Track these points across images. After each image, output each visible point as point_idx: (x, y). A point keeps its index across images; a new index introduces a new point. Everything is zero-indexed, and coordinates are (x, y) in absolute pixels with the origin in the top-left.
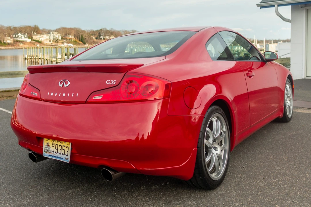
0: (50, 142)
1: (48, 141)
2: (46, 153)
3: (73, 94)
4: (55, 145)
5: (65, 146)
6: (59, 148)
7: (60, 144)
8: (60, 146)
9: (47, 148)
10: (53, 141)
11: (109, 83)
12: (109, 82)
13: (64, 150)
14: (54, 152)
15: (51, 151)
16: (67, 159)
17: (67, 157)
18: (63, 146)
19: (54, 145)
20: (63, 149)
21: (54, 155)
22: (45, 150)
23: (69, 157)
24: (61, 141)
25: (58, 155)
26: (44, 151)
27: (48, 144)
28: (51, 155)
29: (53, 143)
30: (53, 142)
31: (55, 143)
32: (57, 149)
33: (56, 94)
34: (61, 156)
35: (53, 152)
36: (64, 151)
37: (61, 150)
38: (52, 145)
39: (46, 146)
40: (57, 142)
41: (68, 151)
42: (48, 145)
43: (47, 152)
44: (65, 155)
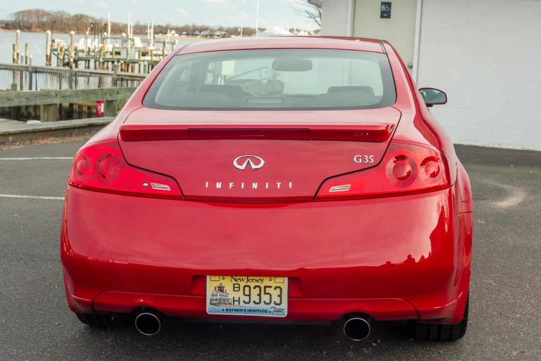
0: (228, 283)
1: (221, 281)
2: (216, 307)
3: (279, 184)
4: (242, 288)
5: (271, 287)
6: (255, 292)
7: (257, 284)
8: (258, 289)
9: (219, 297)
10: (236, 280)
11: (360, 162)
12: (360, 160)
13: (269, 294)
14: (239, 301)
15: (231, 301)
16: (280, 311)
17: (278, 307)
18: (265, 287)
19: (239, 288)
20: (266, 292)
21: (241, 306)
22: (211, 300)
23: (285, 306)
24: (257, 278)
25: (252, 306)
26: (210, 304)
27: (221, 287)
28: (232, 308)
29: (234, 284)
30: (236, 282)
31: (242, 284)
32: (249, 295)
33: (231, 185)
34: (262, 306)
35: (236, 303)
36: (269, 296)
37: (259, 295)
38: (234, 287)
39: (215, 293)
40: (248, 281)
41: (280, 296)
42: (221, 289)
43: (218, 303)
44: (273, 305)
